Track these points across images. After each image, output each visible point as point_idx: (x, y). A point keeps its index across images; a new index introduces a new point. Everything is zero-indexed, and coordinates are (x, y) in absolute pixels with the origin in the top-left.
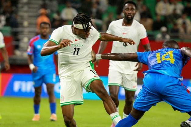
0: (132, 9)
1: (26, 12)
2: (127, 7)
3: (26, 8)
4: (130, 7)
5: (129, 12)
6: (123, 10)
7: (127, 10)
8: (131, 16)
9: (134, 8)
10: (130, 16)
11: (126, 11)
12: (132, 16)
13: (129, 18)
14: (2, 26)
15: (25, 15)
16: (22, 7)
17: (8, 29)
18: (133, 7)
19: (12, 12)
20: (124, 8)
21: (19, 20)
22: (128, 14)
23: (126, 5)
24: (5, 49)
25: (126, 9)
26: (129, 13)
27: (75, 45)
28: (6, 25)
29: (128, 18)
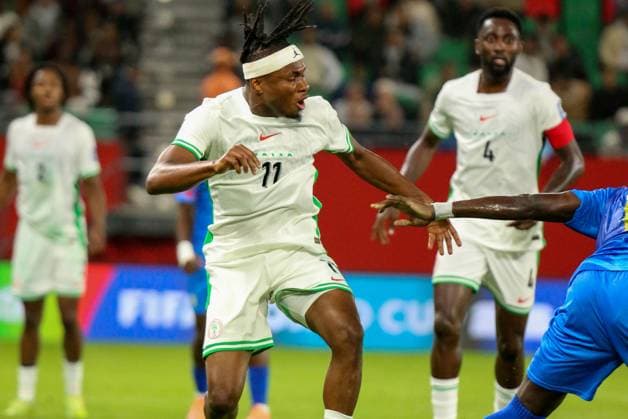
0: (508, 37)
1: (169, 59)
2: (490, 30)
3: (166, 48)
4: (501, 31)
5: (498, 48)
6: (477, 40)
7: (491, 42)
8: (505, 59)
9: (515, 32)
10: (500, 62)
11: (486, 44)
12: (509, 59)
13: (499, 66)
14: (90, 106)
15: (165, 69)
16: (155, 44)
17: (108, 116)
18: (510, 30)
19: (119, 61)
20: (481, 34)
21: (143, 86)
22: (493, 54)
23: (488, 23)
24: (98, 183)
25: (486, 39)
26: (497, 51)
27: (264, 154)
28: (101, 104)
29: (496, 68)
